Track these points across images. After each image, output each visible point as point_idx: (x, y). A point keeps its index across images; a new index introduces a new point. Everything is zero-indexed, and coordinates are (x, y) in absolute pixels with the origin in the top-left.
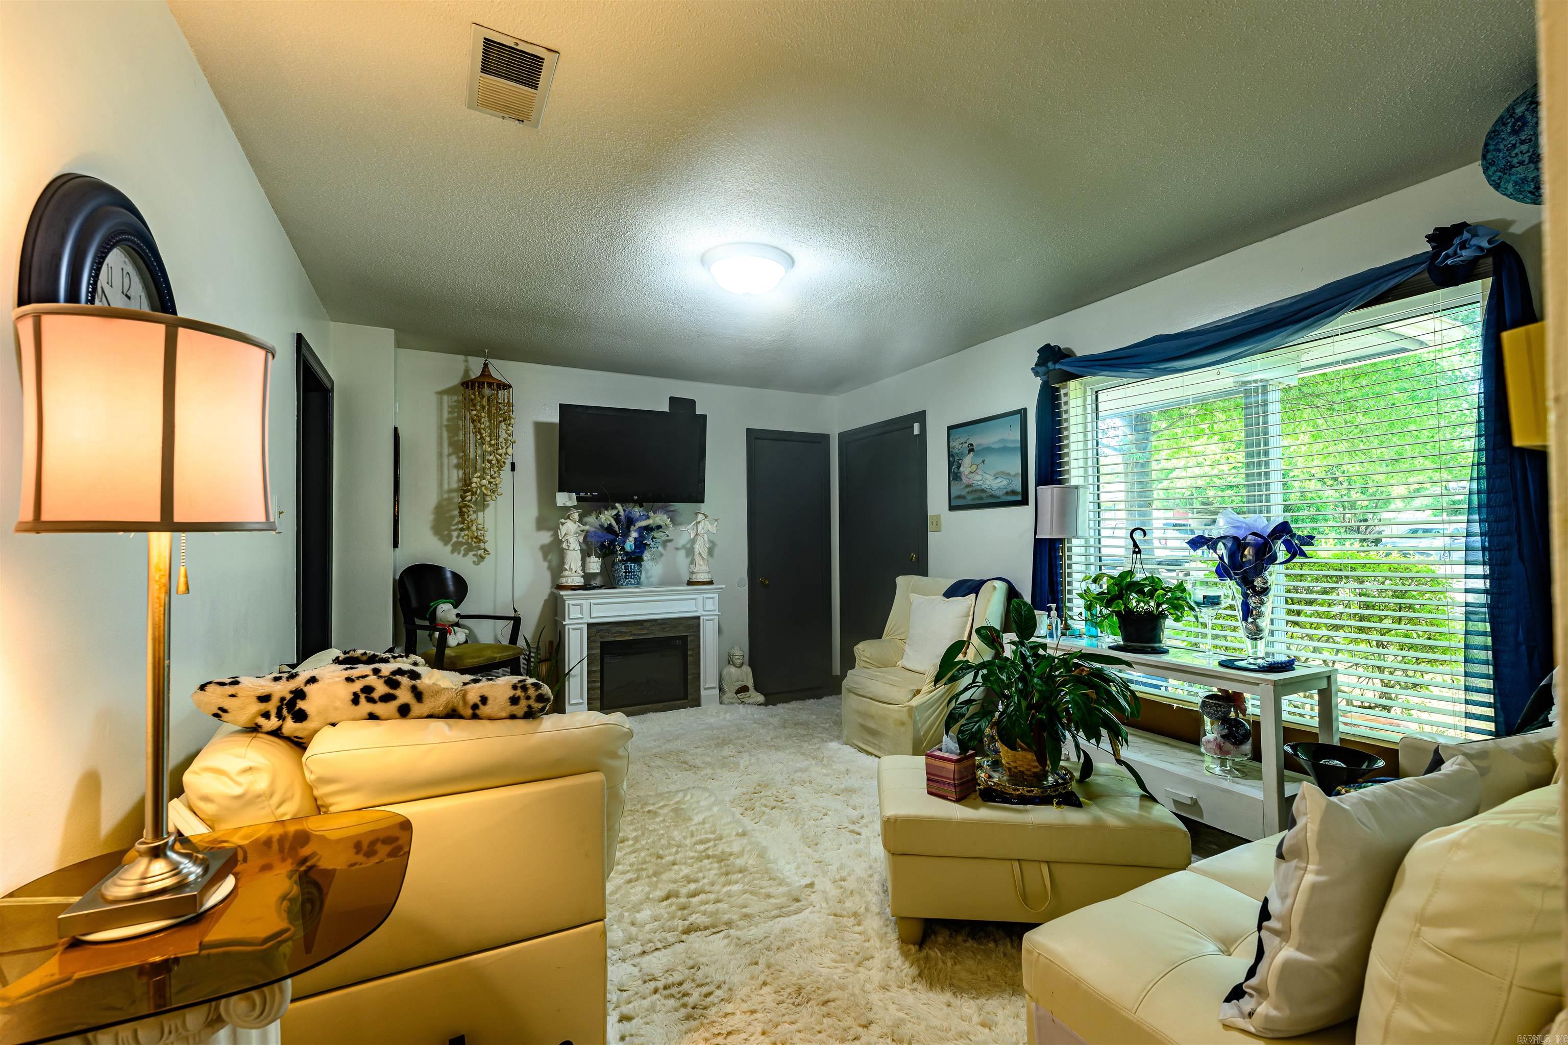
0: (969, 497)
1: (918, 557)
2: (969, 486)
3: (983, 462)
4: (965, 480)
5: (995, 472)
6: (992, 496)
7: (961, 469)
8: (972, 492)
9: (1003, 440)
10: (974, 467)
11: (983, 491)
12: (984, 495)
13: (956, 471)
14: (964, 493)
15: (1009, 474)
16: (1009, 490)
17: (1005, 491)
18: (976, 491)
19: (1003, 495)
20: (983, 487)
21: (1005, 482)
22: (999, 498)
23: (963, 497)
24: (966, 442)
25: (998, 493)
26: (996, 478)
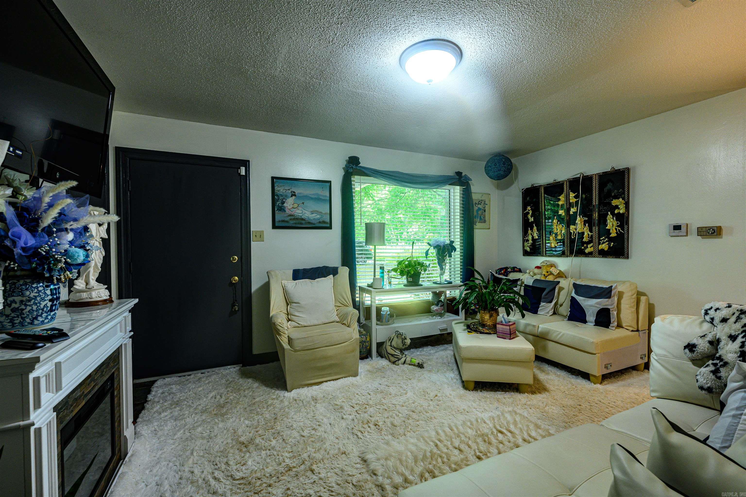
0: (292, 222)
1: (241, 258)
2: (291, 215)
3: (303, 203)
4: (287, 211)
5: (312, 210)
6: (309, 223)
7: (285, 205)
8: (294, 219)
9: (317, 194)
10: (296, 205)
11: (303, 219)
12: (303, 222)
13: (280, 205)
14: (287, 219)
15: (321, 213)
16: (321, 220)
17: (318, 221)
18: (297, 219)
19: (317, 223)
20: (303, 217)
21: (318, 216)
22: (314, 224)
23: (287, 222)
24: (289, 190)
25: (313, 222)
26: (312, 214)
